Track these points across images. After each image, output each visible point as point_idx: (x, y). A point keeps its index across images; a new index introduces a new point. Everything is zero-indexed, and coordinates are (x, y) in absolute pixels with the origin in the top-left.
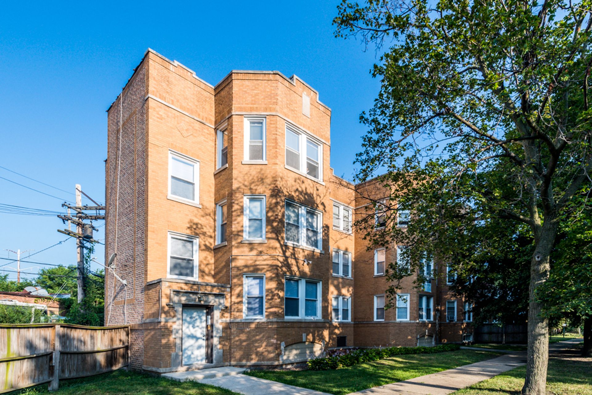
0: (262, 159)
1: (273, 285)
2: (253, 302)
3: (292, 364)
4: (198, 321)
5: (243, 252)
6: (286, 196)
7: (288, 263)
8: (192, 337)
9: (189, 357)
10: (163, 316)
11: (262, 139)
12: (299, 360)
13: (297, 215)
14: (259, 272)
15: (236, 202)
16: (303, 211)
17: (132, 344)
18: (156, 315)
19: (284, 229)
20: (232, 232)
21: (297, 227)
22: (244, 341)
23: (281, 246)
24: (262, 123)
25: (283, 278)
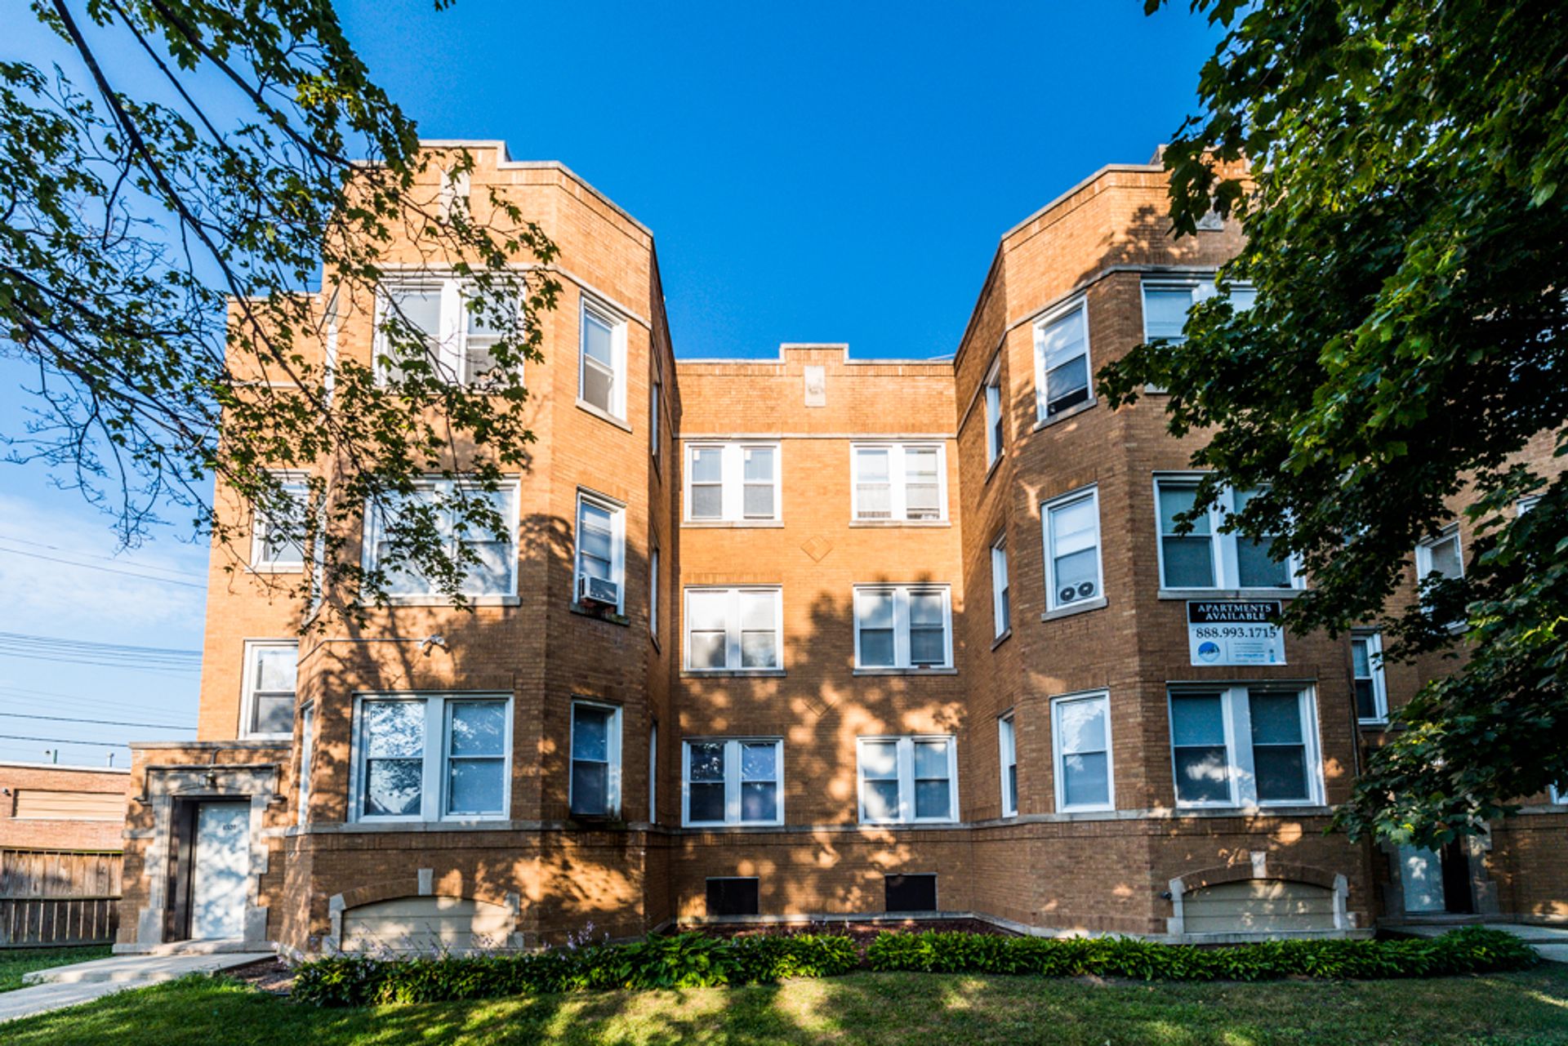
4: (245, 835)
7: (367, 657)
8: (228, 873)
14: (311, 698)
23: (346, 612)
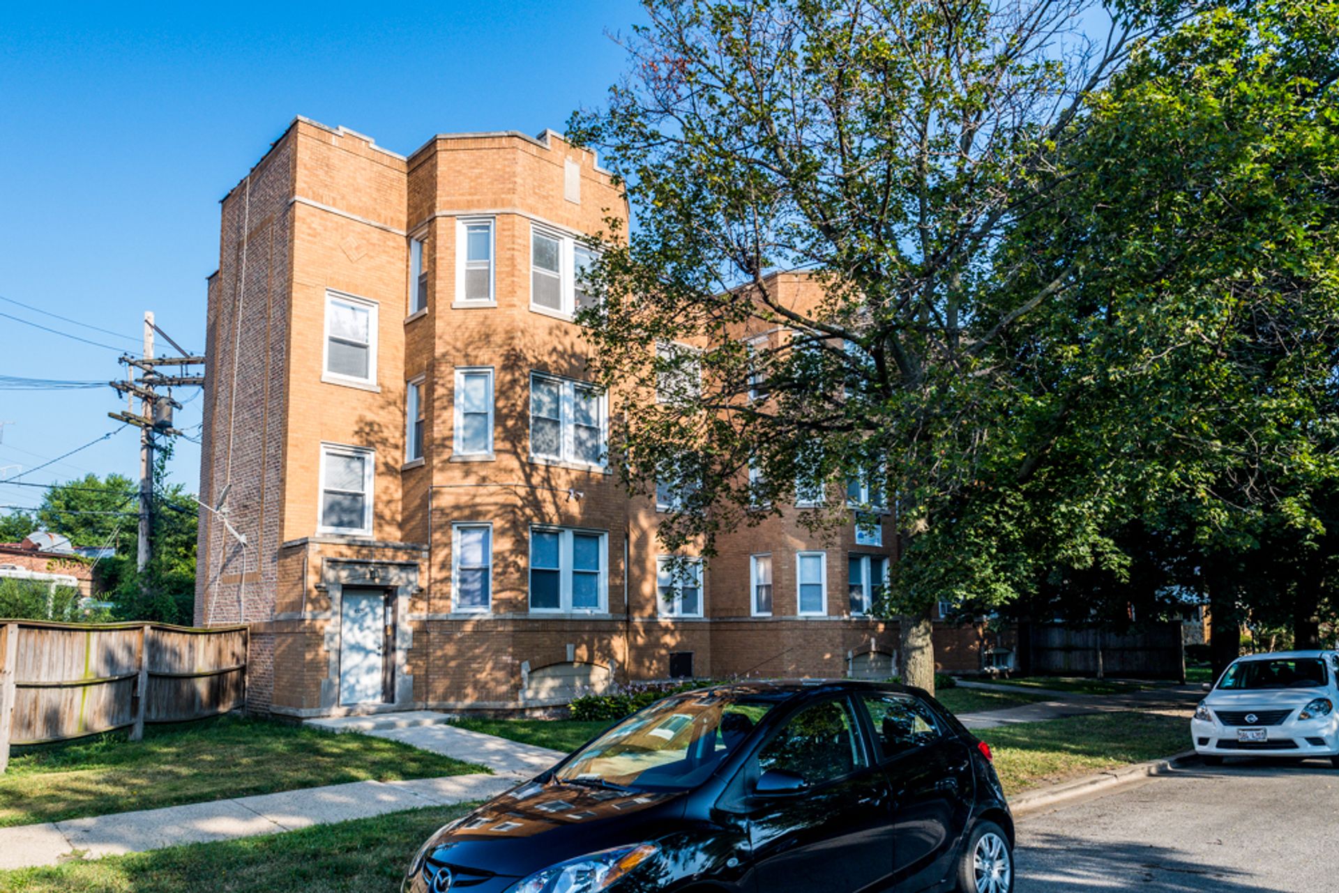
0: (488, 296)
1: (505, 544)
2: (470, 579)
3: (545, 708)
4: (370, 617)
5: (452, 478)
6: (531, 364)
7: (536, 498)
8: (358, 649)
9: (352, 689)
10: (309, 607)
11: (488, 257)
12: (558, 700)
13: (557, 399)
14: (481, 520)
15: (441, 382)
16: (566, 390)
17: (252, 663)
18: (297, 606)
19: (529, 432)
20: (432, 441)
21: (556, 423)
22: (453, 658)
23: (523, 465)
24: (488, 228)
25: (526, 530)
